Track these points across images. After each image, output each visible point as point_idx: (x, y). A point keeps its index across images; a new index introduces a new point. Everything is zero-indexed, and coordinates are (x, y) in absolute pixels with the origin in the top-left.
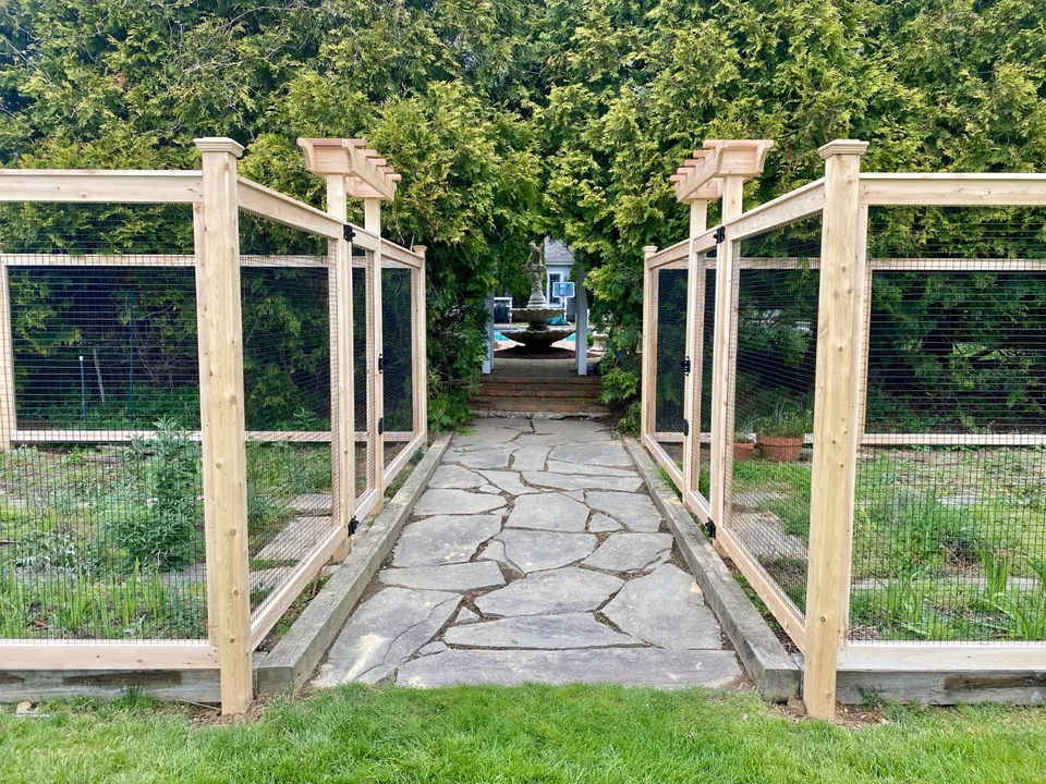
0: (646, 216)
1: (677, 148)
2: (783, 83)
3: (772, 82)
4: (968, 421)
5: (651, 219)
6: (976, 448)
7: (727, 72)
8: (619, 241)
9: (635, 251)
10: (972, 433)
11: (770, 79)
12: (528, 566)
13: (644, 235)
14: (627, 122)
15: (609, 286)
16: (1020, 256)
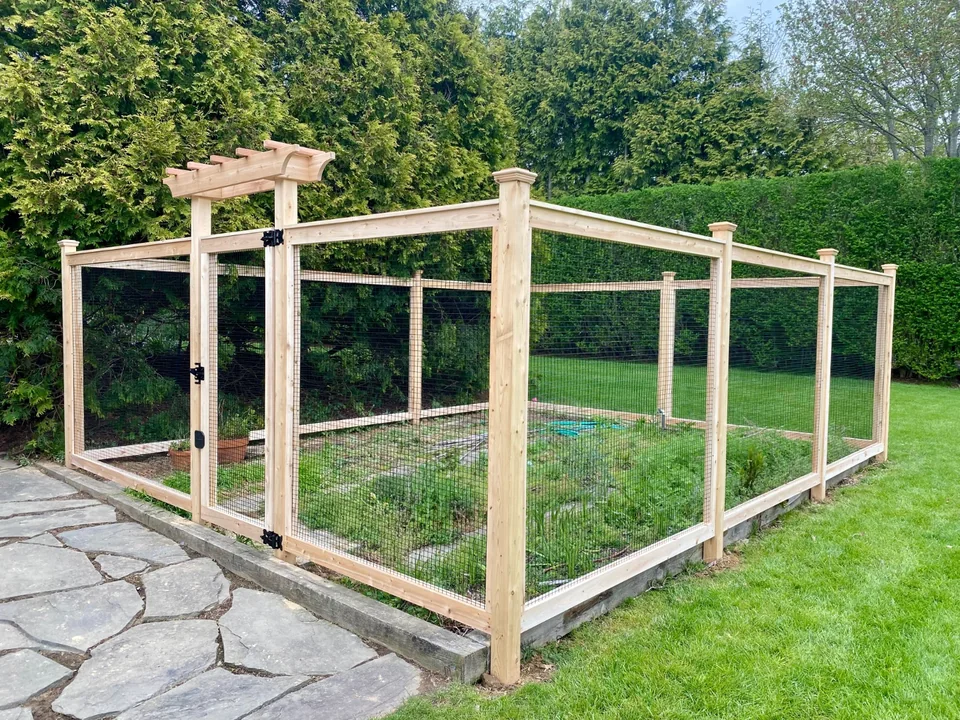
0: (63, 206)
1: (90, 135)
2: (204, 93)
3: (192, 89)
4: (359, 407)
5: (69, 210)
6: (364, 428)
7: (147, 68)
8: (23, 231)
9: (44, 245)
10: (362, 416)
11: (189, 85)
12: (79, 641)
13: (55, 227)
14: (27, 95)
15: (11, 283)
16: (389, 274)
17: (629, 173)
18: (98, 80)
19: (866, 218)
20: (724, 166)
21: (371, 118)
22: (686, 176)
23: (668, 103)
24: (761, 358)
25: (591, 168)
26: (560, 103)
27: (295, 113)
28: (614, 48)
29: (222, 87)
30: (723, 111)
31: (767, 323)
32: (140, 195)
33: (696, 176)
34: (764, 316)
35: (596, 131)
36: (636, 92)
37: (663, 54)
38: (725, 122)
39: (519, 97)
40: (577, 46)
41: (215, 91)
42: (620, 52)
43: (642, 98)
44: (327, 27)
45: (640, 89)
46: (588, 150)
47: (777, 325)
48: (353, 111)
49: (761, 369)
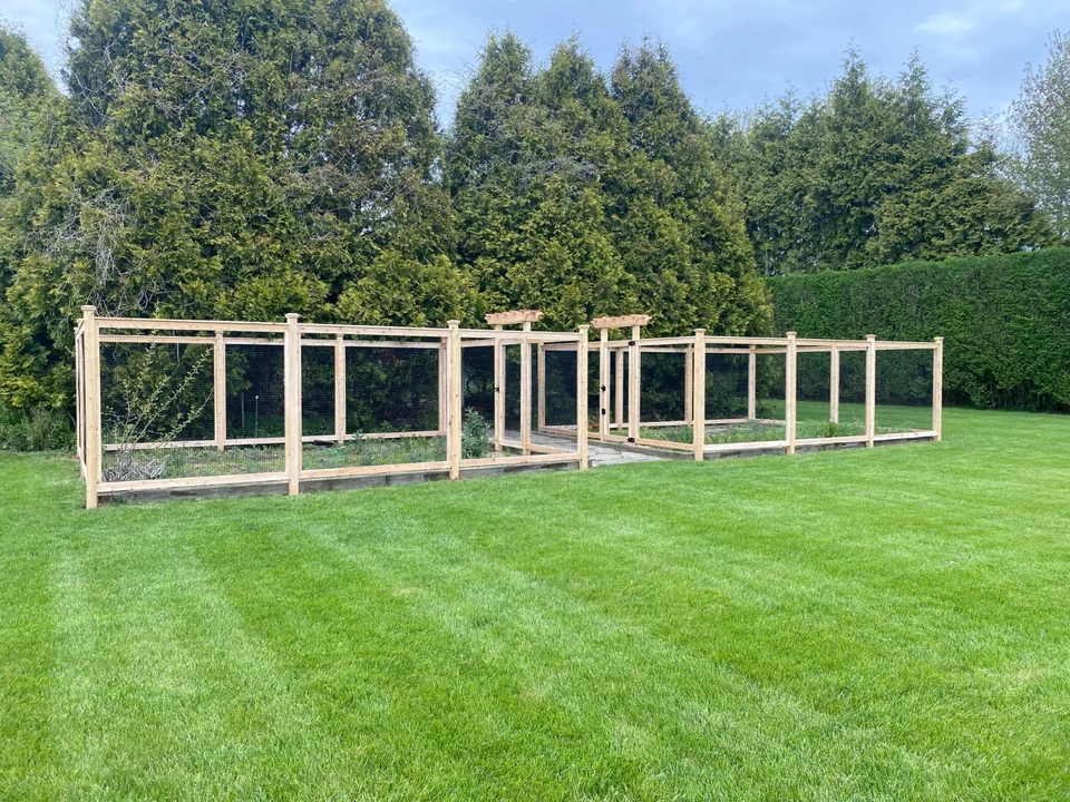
2: (589, 271)
17: (877, 251)
18: (549, 272)
19: (1054, 288)
20: (955, 244)
21: (664, 267)
22: (925, 253)
23: (908, 193)
24: (975, 399)
25: (850, 245)
26: (823, 196)
27: (627, 269)
28: (866, 150)
29: (596, 267)
30: (955, 199)
31: (980, 371)
32: (567, 320)
33: (933, 253)
34: (978, 365)
35: (852, 216)
36: (883, 185)
37: (906, 153)
38: (957, 208)
39: (788, 190)
40: (836, 149)
41: (594, 269)
42: (871, 153)
43: (889, 190)
44: (642, 220)
45: (886, 183)
46: (846, 230)
47: (987, 372)
48: (655, 264)
49: (978, 408)
